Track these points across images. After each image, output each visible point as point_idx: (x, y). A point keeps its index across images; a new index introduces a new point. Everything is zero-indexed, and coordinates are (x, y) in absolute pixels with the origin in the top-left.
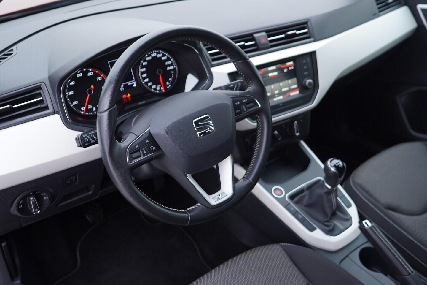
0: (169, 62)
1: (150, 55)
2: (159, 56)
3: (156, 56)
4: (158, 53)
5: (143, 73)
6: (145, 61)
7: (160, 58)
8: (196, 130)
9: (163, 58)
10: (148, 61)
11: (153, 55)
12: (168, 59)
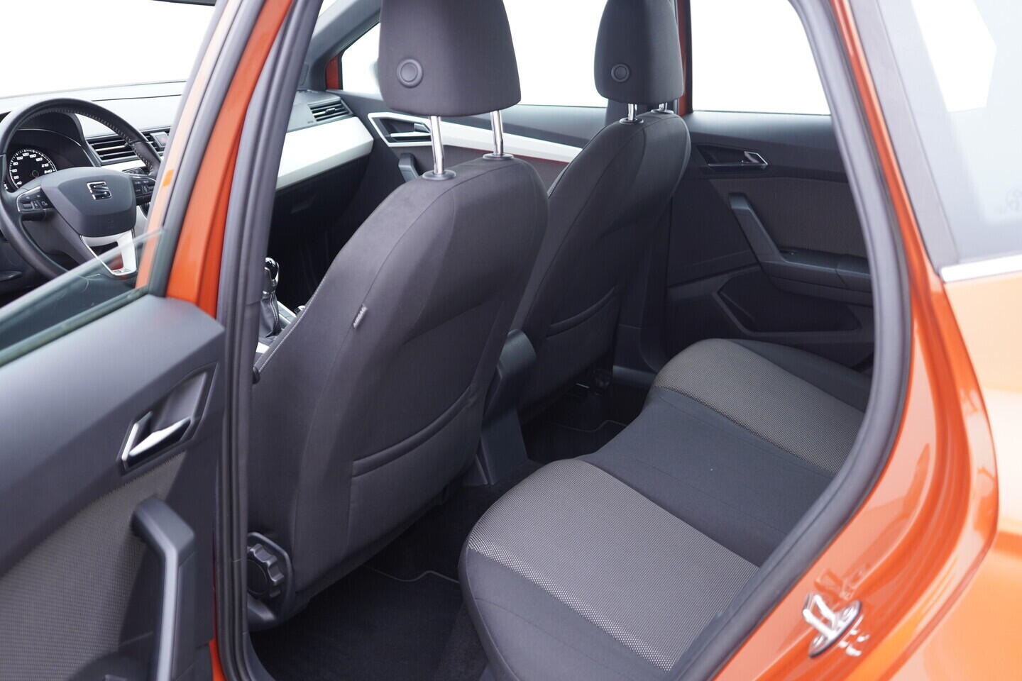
0: (47, 165)
1: (20, 155)
2: (32, 156)
3: (29, 157)
4: (31, 153)
5: (14, 174)
6: (15, 160)
7: (34, 158)
8: (95, 198)
9: (38, 160)
10: (18, 161)
11: (24, 155)
12: (45, 162)
